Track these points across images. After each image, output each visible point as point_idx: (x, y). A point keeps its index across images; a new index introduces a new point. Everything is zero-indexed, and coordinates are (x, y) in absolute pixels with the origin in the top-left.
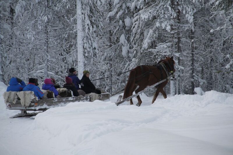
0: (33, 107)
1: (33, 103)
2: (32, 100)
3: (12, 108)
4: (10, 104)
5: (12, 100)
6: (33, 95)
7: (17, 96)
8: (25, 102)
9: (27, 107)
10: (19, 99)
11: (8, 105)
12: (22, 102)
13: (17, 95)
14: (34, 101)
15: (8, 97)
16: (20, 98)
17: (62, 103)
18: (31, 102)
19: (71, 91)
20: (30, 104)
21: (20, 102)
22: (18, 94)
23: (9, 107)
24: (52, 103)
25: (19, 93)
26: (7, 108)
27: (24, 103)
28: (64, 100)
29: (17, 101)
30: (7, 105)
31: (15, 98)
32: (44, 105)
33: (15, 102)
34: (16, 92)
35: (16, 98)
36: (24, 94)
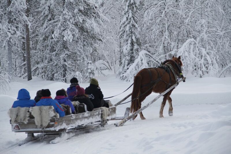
0: (53, 127)
1: (53, 122)
2: (52, 117)
3: (21, 130)
4: (18, 124)
5: (22, 119)
6: (53, 111)
7: (28, 113)
8: (42, 121)
9: (44, 127)
10: (31, 117)
11: (16, 126)
12: (38, 122)
13: (28, 111)
14: (54, 119)
15: (17, 116)
16: (34, 116)
17: (78, 120)
18: (51, 120)
19: (84, 105)
20: (49, 123)
21: (34, 121)
22: (30, 110)
23: (16, 128)
24: (70, 122)
25: (32, 108)
26: (13, 131)
27: (40, 123)
28: (81, 116)
29: (28, 120)
30: (14, 127)
31: (26, 116)
32: (63, 124)
33: (27, 121)
34: (28, 108)
35: (28, 115)
36: (40, 110)
